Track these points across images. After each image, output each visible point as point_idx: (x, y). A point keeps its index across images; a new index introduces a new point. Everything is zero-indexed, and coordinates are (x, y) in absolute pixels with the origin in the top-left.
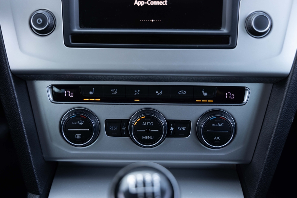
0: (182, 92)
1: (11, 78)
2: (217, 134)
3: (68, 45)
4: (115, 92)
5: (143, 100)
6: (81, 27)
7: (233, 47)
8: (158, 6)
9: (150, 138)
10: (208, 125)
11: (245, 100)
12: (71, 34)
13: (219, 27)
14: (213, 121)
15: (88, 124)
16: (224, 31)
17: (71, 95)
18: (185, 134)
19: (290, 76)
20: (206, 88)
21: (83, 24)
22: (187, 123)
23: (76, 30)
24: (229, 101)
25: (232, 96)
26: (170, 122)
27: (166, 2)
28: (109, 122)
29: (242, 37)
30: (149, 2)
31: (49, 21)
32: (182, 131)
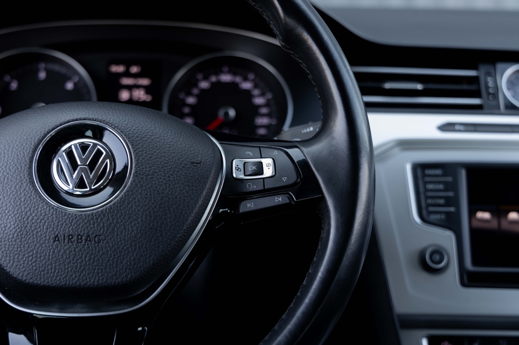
6: (474, 265)
23: (470, 268)
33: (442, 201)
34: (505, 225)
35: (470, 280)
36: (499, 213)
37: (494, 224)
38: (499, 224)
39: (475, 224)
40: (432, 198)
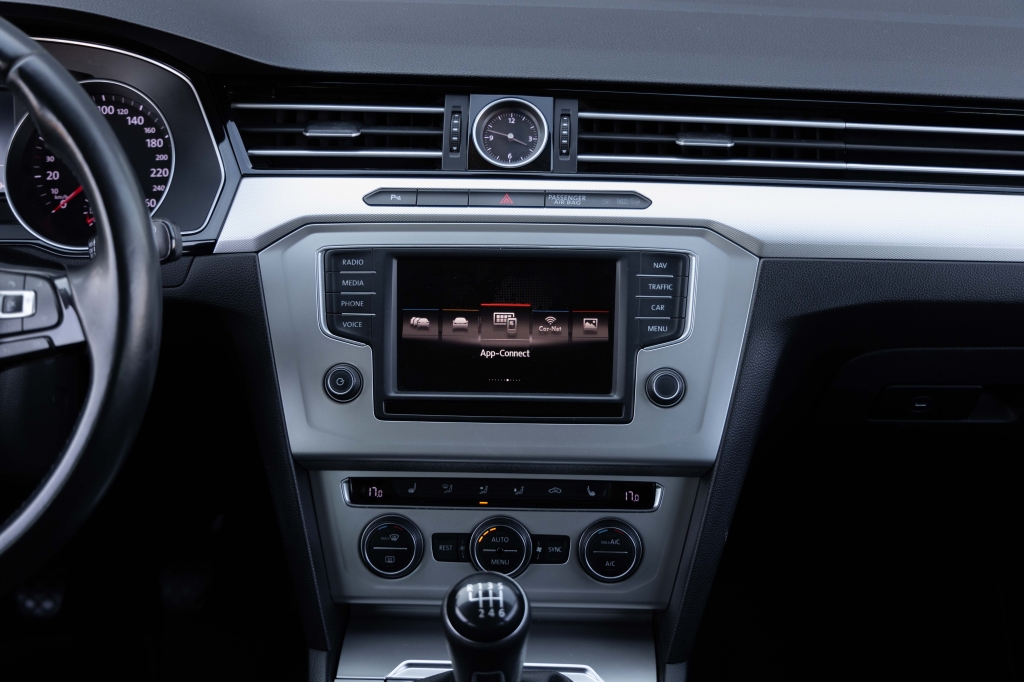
0: (555, 490)
1: (292, 465)
2: (610, 558)
3: (379, 415)
4: (448, 489)
5: (494, 503)
6: (399, 390)
7: (628, 420)
8: (517, 358)
9: (503, 562)
10: (595, 542)
11: (656, 504)
12: (385, 401)
13: (607, 390)
14: (603, 536)
15: (405, 540)
16: (615, 397)
17: (379, 494)
18: (561, 558)
19: (717, 465)
20: (594, 485)
21: (401, 387)
22: (563, 540)
23: (393, 394)
24: (630, 506)
25: (636, 498)
26: (537, 539)
27: (528, 352)
28: (438, 538)
29: (641, 406)
30: (503, 353)
31: (354, 381)
32: (555, 553)
33: (360, 304)
34: (448, 334)
35: (388, 409)
36: (441, 317)
37: (433, 333)
38: (440, 332)
39: (407, 332)
40: (348, 298)
